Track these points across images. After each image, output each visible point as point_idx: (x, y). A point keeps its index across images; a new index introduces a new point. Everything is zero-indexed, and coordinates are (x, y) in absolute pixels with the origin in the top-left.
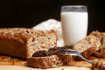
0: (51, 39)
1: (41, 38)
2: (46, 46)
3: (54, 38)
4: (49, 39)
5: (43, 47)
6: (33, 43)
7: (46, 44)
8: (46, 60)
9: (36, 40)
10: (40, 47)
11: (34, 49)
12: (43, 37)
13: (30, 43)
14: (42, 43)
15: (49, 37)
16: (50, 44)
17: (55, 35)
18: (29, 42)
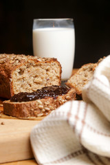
0: (51, 71)
1: (33, 69)
2: (41, 80)
3: (56, 69)
4: (47, 70)
5: (37, 83)
6: (21, 77)
7: (42, 78)
8: (27, 107)
9: (26, 71)
10: (32, 82)
11: (22, 86)
12: (36, 68)
13: (15, 76)
14: (36, 76)
15: (48, 67)
16: (48, 78)
17: (57, 64)
18: (13, 75)
